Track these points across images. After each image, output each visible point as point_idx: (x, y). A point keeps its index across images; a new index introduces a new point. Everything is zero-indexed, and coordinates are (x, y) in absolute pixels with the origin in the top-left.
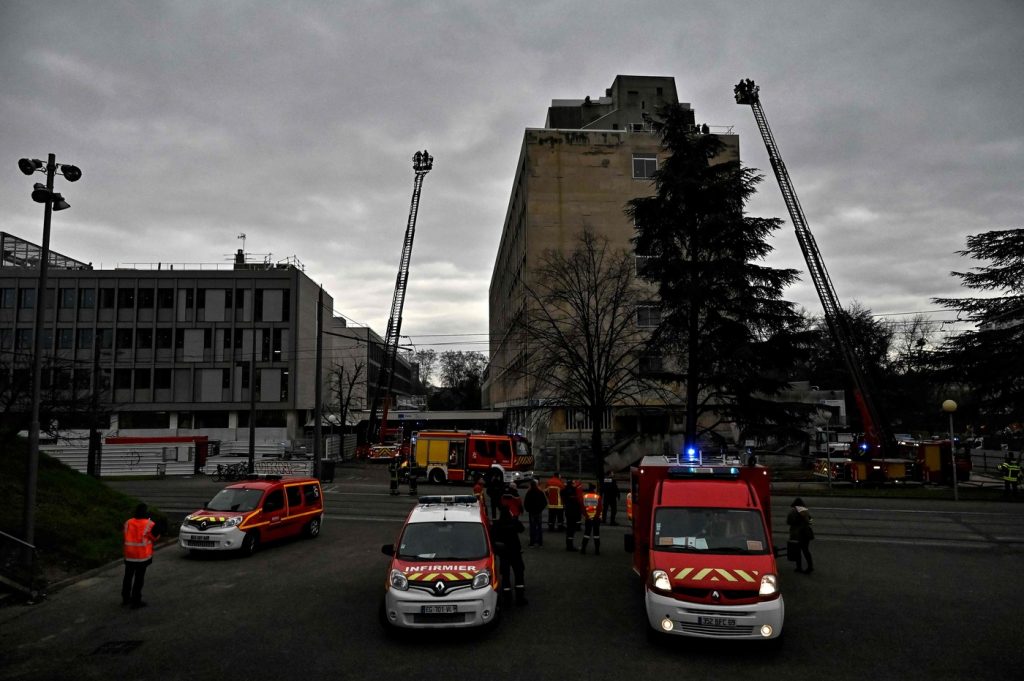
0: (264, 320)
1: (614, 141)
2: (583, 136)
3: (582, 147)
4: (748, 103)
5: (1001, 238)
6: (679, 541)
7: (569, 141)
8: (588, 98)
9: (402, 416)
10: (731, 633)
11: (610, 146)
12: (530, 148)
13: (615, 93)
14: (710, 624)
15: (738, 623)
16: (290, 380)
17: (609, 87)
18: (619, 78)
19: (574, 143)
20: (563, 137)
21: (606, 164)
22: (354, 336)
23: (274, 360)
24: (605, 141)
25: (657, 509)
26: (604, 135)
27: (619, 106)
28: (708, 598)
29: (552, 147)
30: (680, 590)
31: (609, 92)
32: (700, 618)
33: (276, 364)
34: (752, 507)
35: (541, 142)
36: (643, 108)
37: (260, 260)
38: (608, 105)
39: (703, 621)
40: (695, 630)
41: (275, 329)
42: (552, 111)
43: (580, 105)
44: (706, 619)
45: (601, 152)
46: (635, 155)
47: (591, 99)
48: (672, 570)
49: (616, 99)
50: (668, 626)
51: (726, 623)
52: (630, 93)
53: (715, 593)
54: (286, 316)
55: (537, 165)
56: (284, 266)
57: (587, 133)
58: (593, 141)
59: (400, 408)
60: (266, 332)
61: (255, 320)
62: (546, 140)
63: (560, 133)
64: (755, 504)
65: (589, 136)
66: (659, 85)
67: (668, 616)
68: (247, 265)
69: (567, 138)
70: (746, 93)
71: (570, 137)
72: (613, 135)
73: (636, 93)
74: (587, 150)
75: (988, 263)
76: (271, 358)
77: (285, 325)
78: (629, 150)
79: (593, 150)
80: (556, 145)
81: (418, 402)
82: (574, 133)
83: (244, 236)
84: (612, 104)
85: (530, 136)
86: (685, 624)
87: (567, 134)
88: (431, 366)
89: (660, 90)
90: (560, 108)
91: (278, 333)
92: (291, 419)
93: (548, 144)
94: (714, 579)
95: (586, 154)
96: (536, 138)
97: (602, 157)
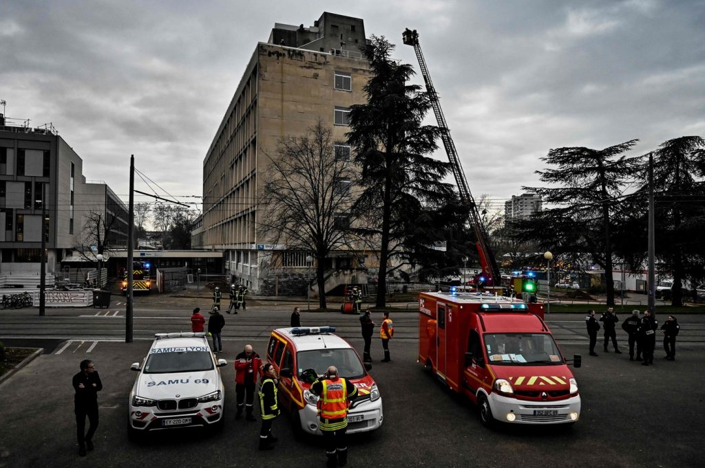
0: (26, 174)
1: (322, 60)
2: (300, 54)
3: (300, 62)
4: (412, 45)
5: (567, 152)
6: (505, 357)
7: (291, 57)
8: (302, 26)
9: (144, 254)
10: (554, 420)
11: (320, 64)
12: (261, 58)
13: (322, 24)
14: (541, 415)
15: (559, 413)
16: (51, 225)
17: (317, 20)
18: (325, 14)
19: (294, 57)
20: (286, 53)
21: (316, 76)
22: (154, 194)
23: (35, 209)
24: (316, 59)
25: (484, 335)
26: (316, 55)
27: (324, 35)
28: (540, 396)
29: (278, 59)
30: (519, 393)
31: (317, 23)
32: (535, 411)
33: (38, 212)
34: (545, 331)
35: (270, 54)
36: (341, 39)
37: (19, 124)
38: (316, 33)
39: (537, 413)
40: (530, 420)
41: (36, 183)
42: (274, 31)
43: (295, 30)
44: (539, 411)
45: (312, 67)
46: (337, 72)
47: (304, 27)
48: (511, 378)
49: (323, 30)
50: (511, 418)
51: (552, 413)
52: (332, 26)
53: (544, 394)
54: (46, 172)
55: (266, 71)
56: (43, 131)
57: (303, 52)
58: (308, 58)
59: (141, 248)
60: (28, 185)
61: (18, 175)
62: (273, 53)
63: (284, 49)
64: (547, 330)
65: (305, 54)
66: (353, 23)
67: (512, 411)
68: (9, 128)
69: (289, 53)
70: (411, 38)
71: (291, 53)
72: (322, 55)
73: (337, 27)
74: (303, 64)
75: (556, 167)
76: (33, 207)
77: (46, 179)
78: (332, 68)
79: (307, 65)
80: (280, 58)
81: (155, 244)
82: (294, 51)
83: (4, 103)
84: (319, 33)
85: (261, 47)
86: (524, 416)
87: (289, 51)
88: (146, 215)
89: (353, 27)
90: (281, 30)
91: (39, 186)
92: (51, 256)
93: (275, 56)
94: (541, 383)
95: (302, 67)
96: (265, 51)
97: (313, 71)
